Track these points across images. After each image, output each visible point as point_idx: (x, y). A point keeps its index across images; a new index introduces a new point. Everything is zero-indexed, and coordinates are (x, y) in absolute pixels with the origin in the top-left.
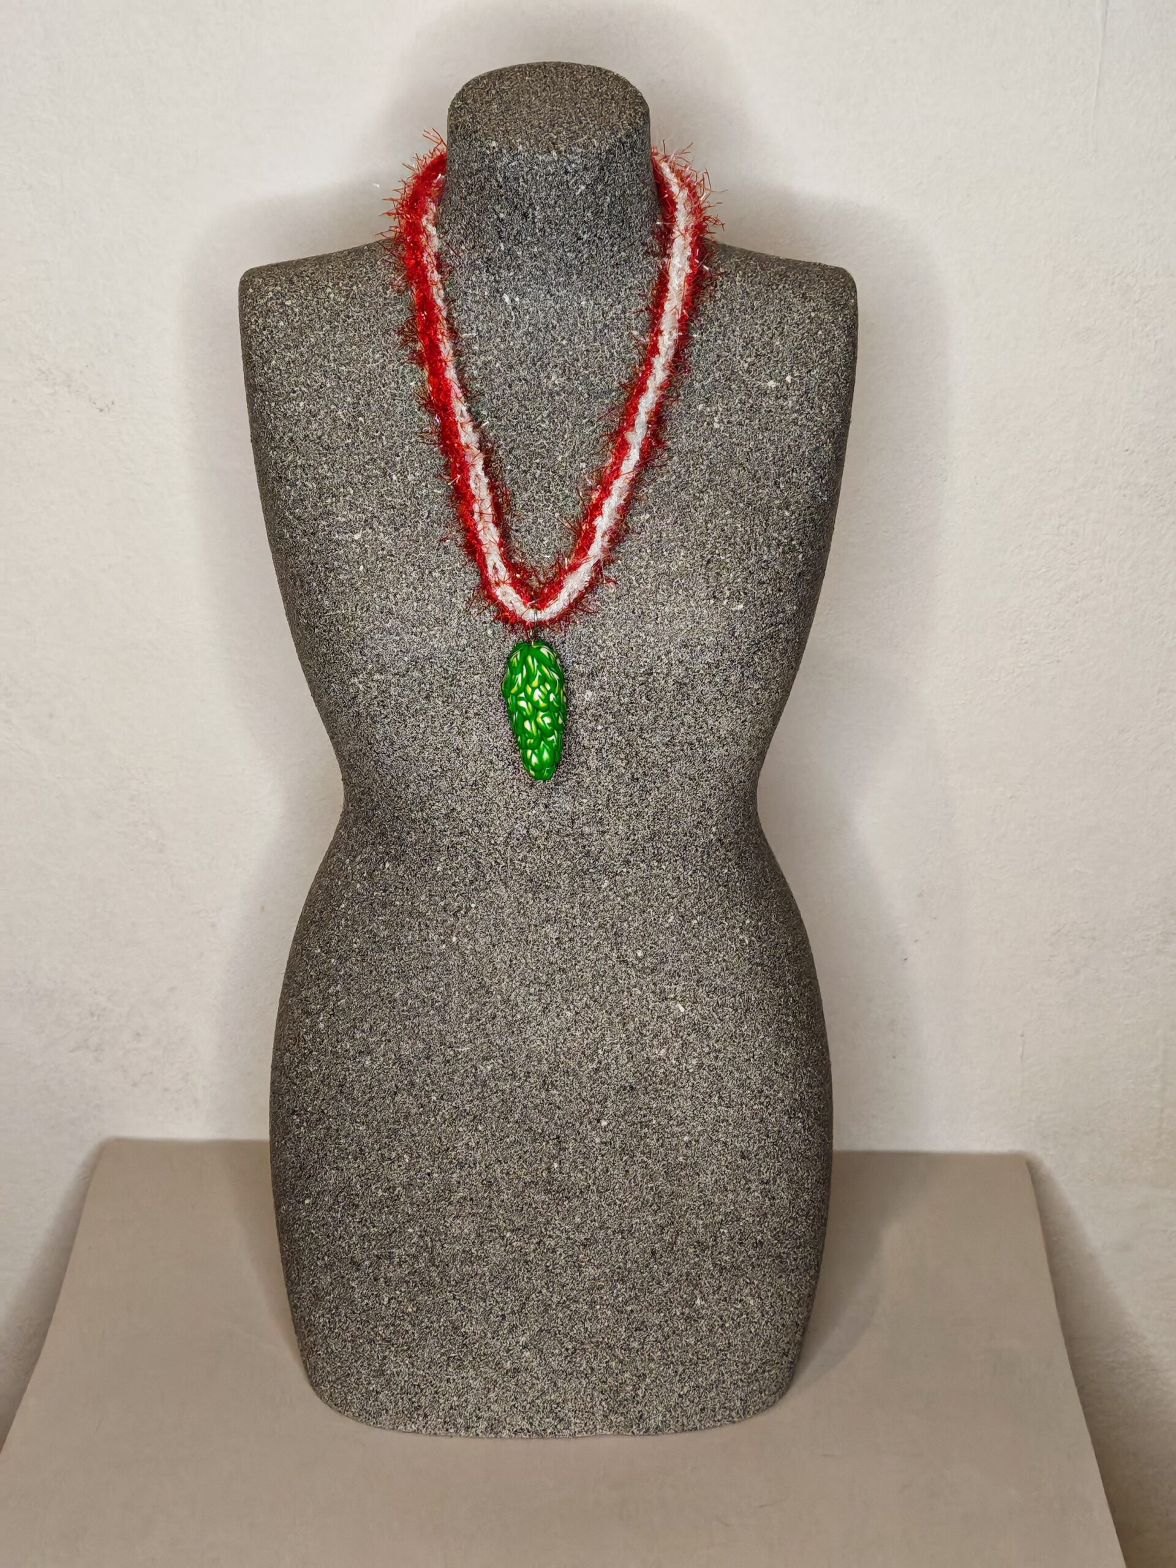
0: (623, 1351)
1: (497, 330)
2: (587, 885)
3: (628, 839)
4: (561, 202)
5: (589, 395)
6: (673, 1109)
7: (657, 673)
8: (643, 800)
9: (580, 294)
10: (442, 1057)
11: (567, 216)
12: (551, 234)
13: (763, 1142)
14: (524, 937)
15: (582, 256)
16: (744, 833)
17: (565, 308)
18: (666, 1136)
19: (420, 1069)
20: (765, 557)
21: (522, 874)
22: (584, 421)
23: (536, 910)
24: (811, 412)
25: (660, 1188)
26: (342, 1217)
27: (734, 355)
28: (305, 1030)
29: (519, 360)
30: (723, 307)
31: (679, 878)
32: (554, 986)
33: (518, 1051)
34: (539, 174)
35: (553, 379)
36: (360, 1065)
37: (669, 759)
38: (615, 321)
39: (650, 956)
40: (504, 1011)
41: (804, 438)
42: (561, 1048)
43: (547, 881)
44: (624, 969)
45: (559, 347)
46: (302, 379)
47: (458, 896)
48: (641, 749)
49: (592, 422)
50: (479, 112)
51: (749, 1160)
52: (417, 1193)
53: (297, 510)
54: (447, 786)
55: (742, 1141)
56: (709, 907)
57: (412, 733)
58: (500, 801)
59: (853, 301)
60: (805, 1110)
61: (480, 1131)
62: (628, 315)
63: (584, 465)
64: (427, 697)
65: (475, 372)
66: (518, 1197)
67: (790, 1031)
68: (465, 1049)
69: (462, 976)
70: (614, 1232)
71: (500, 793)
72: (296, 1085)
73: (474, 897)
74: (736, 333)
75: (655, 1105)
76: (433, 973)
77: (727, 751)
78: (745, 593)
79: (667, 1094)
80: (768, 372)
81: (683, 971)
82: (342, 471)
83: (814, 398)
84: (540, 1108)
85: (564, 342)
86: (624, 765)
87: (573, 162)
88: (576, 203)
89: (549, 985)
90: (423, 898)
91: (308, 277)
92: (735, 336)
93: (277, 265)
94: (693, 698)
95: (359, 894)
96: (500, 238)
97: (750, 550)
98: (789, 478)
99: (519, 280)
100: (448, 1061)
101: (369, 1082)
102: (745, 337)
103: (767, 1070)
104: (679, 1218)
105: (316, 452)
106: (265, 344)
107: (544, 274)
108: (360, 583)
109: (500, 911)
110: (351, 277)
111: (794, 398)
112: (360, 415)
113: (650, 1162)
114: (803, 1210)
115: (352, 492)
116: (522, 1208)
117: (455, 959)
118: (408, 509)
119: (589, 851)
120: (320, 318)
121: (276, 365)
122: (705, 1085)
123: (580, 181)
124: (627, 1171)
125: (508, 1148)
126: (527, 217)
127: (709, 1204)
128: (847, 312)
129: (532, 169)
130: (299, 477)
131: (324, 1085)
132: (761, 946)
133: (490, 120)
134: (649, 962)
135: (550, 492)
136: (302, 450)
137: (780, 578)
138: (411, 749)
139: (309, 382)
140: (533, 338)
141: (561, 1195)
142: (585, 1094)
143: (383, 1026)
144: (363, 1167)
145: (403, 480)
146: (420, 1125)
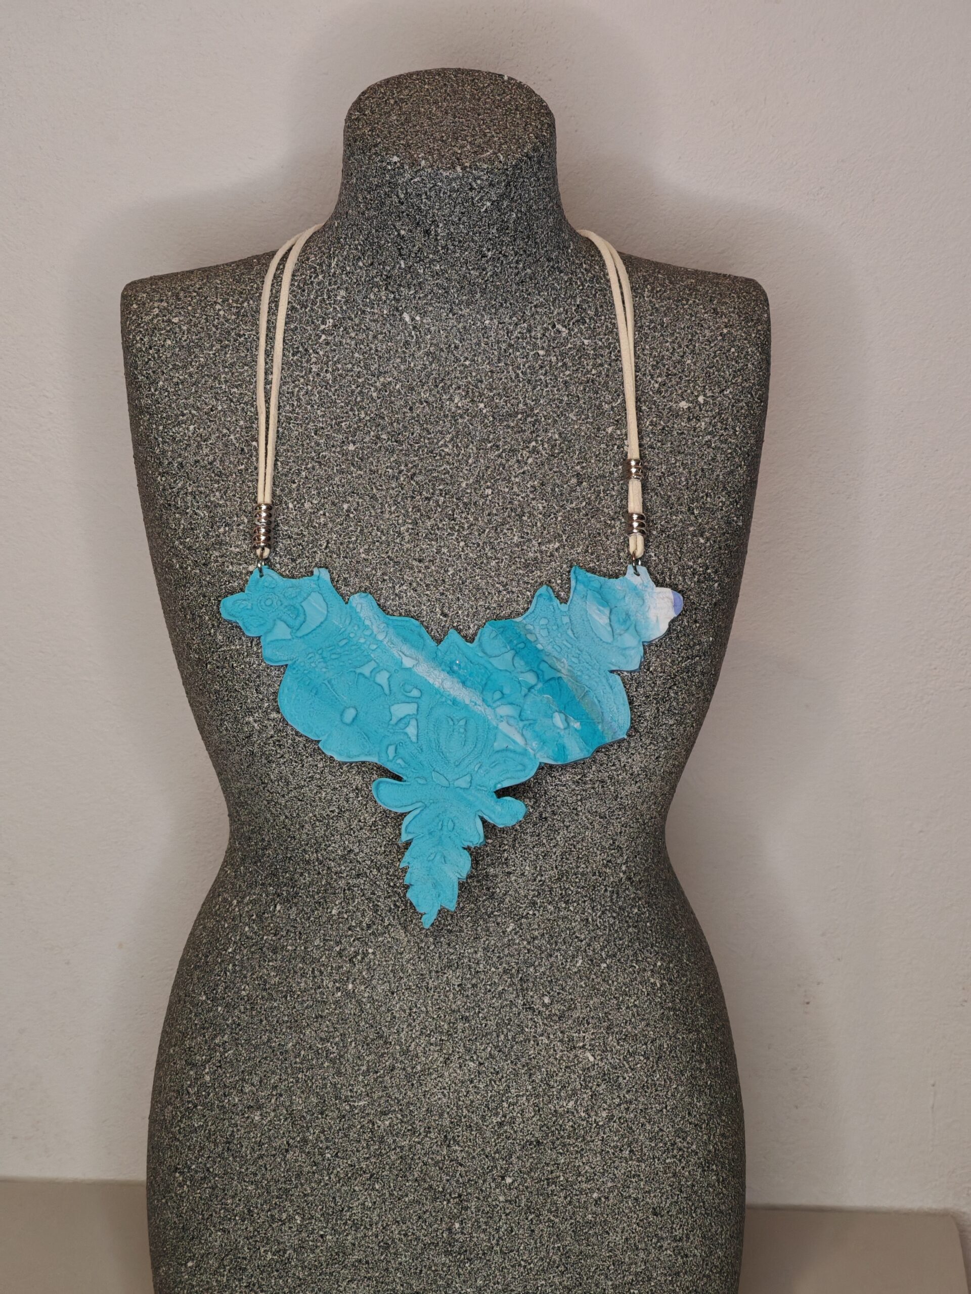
1: (397, 351)
2: (491, 929)
3: (535, 880)
4: (465, 219)
5: (494, 418)
6: (581, 1164)
8: (552, 839)
9: (483, 313)
10: (337, 1112)
11: (471, 233)
12: (455, 252)
13: (676, 1198)
14: (424, 984)
15: (486, 274)
16: (653, 870)
17: (468, 327)
18: (574, 1193)
19: (313, 1124)
22: (489, 445)
23: (437, 955)
24: (725, 434)
25: (568, 1248)
26: (227, 1280)
28: (189, 1083)
29: (421, 381)
31: (587, 920)
32: (456, 1036)
33: (418, 1105)
34: (443, 190)
35: (456, 401)
36: (250, 1120)
37: (579, 797)
38: (520, 340)
39: (558, 1002)
40: (404, 1063)
41: (718, 461)
42: (463, 1101)
43: (450, 925)
44: (530, 1017)
45: (462, 368)
46: (191, 401)
47: (354, 941)
48: (550, 788)
49: (498, 446)
50: (378, 124)
51: (662, 1216)
52: (308, 1256)
53: (188, 540)
54: (344, 826)
55: (655, 1196)
56: (619, 950)
57: (309, 773)
59: (766, 315)
60: (719, 1162)
61: (377, 1190)
62: (533, 334)
63: (489, 491)
65: (375, 395)
66: (417, 1259)
67: (703, 1079)
68: (362, 1103)
69: (359, 1026)
72: (179, 1140)
73: (372, 942)
75: (563, 1161)
76: (328, 1023)
77: (639, 787)
79: (576, 1148)
80: (680, 392)
81: (592, 1018)
82: (236, 498)
83: (728, 419)
84: (441, 1165)
85: (467, 363)
87: (479, 178)
88: (481, 220)
89: (451, 1035)
90: (317, 942)
91: (195, 292)
93: (161, 278)
95: (248, 938)
96: (400, 255)
98: (703, 503)
99: (419, 298)
100: (344, 1117)
101: (258, 1139)
102: (655, 357)
103: (680, 1121)
104: (587, 1279)
105: (208, 478)
106: (152, 363)
107: (446, 292)
109: (399, 956)
110: (242, 293)
111: (707, 420)
113: (557, 1220)
114: (716, 1267)
116: (421, 1271)
117: (351, 1008)
118: (306, 539)
119: (493, 893)
120: (210, 336)
121: (164, 386)
122: (615, 1139)
123: (486, 198)
124: (533, 1231)
125: (407, 1207)
126: (429, 234)
127: (619, 1263)
128: (759, 328)
129: (435, 185)
130: (189, 505)
131: (209, 1142)
132: (672, 989)
133: (390, 132)
134: (556, 1008)
135: (454, 520)
136: (192, 475)
137: (695, 609)
138: (308, 789)
139: (199, 404)
140: (435, 358)
141: (462, 1256)
142: (489, 1149)
143: (274, 1079)
144: (252, 1229)
145: (300, 508)
146: (313, 1184)
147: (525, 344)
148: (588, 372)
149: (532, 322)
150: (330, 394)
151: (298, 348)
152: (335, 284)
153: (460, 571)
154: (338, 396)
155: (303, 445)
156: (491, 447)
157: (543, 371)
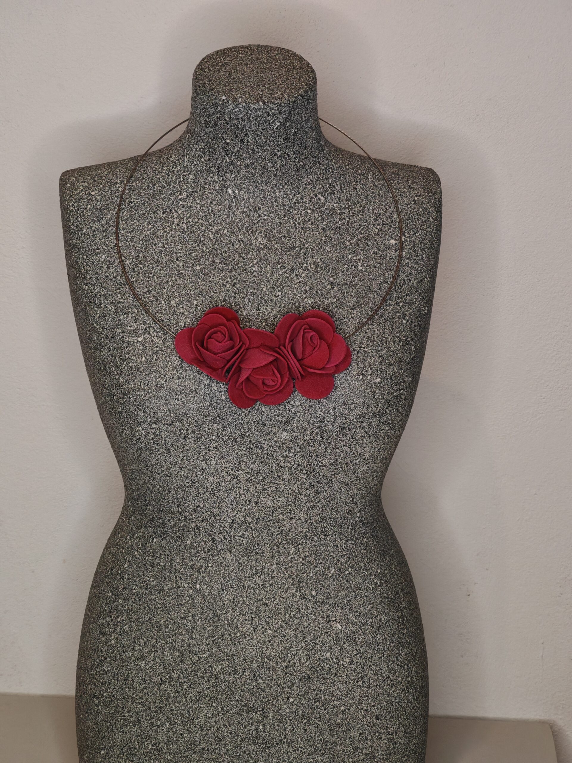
1: (224, 211)
2: (281, 552)
3: (307, 522)
4: (265, 133)
5: (282, 250)
6: (334, 690)
7: (328, 421)
8: (317, 498)
9: (275, 188)
10: (190, 661)
11: (268, 141)
12: (258, 152)
13: (389, 709)
14: (242, 584)
15: (277, 165)
16: (375, 516)
17: (266, 197)
18: (330, 707)
19: (176, 668)
20: (392, 349)
21: (240, 545)
22: (279, 266)
23: (249, 567)
24: (417, 259)
25: (326, 739)
26: (125, 761)
27: (369, 224)
28: (102, 645)
29: (238, 229)
30: (362, 195)
31: (337, 545)
32: (260, 615)
33: (238, 656)
34: (252, 116)
35: (259, 240)
36: (138, 666)
37: (333, 473)
38: (297, 204)
39: (320, 594)
40: (230, 631)
41: (413, 275)
42: (265, 653)
43: (256, 549)
44: (304, 603)
45: (263, 221)
46: (103, 241)
47: (200, 559)
48: (316, 468)
49: (284, 267)
50: (213, 77)
51: (381, 720)
52: (173, 746)
53: (102, 323)
54: (195, 492)
55: (377, 708)
56: (356, 563)
57: (174, 460)
58: (228, 500)
59: (439, 189)
60: (415, 688)
61: (214, 707)
62: (304, 200)
63: (280, 293)
64: (185, 438)
65: (211, 237)
66: (237, 748)
67: (405, 639)
68: (205, 655)
69: (203, 609)
71: (228, 496)
72: (96, 679)
73: (210, 560)
74: (370, 211)
75: (323, 688)
76: (185, 608)
77: (368, 467)
78: (381, 371)
79: (331, 681)
80: (390, 234)
81: (341, 603)
83: (418, 250)
84: (252, 691)
85: (266, 218)
86: (305, 477)
87: (273, 109)
88: (274, 133)
89: (258, 614)
90: (178, 560)
91: (104, 177)
92: (369, 213)
93: (83, 168)
94: (349, 436)
95: (136, 558)
96: (226, 154)
97: (383, 345)
98: (405, 299)
99: (237, 180)
100: (194, 663)
101: (144, 678)
102: (375, 213)
103: (392, 664)
104: (338, 758)
105: (113, 286)
106: (79, 219)
107: (253, 176)
108: (143, 368)
109: (227, 568)
111: (406, 250)
112: (140, 263)
113: (320, 723)
114: (413, 750)
115: (136, 311)
116: (240, 754)
117: (198, 599)
118: (172, 322)
119: (282, 530)
120: (113, 203)
121: (86, 232)
122: (354, 675)
123: (277, 120)
124: (306, 730)
125: (231, 717)
126: (243, 142)
127: (356, 748)
128: (436, 197)
129: (247, 113)
130: (102, 302)
131: (114, 679)
132: (387, 586)
133: (220, 82)
134: (319, 598)
135: (259, 310)
136: (104, 285)
137: (401, 362)
138: (173, 470)
139: (107, 243)
140: (247, 215)
141: (264, 745)
142: (280, 682)
143: (153, 642)
144: (139, 731)
145: (168, 304)
146: (176, 704)
147: (299, 207)
148: (337, 223)
149: (304, 193)
150: (185, 236)
151: (166, 209)
152: (187, 172)
154: (190, 237)
155: (169, 267)
156: (280, 267)
157: (310, 222)
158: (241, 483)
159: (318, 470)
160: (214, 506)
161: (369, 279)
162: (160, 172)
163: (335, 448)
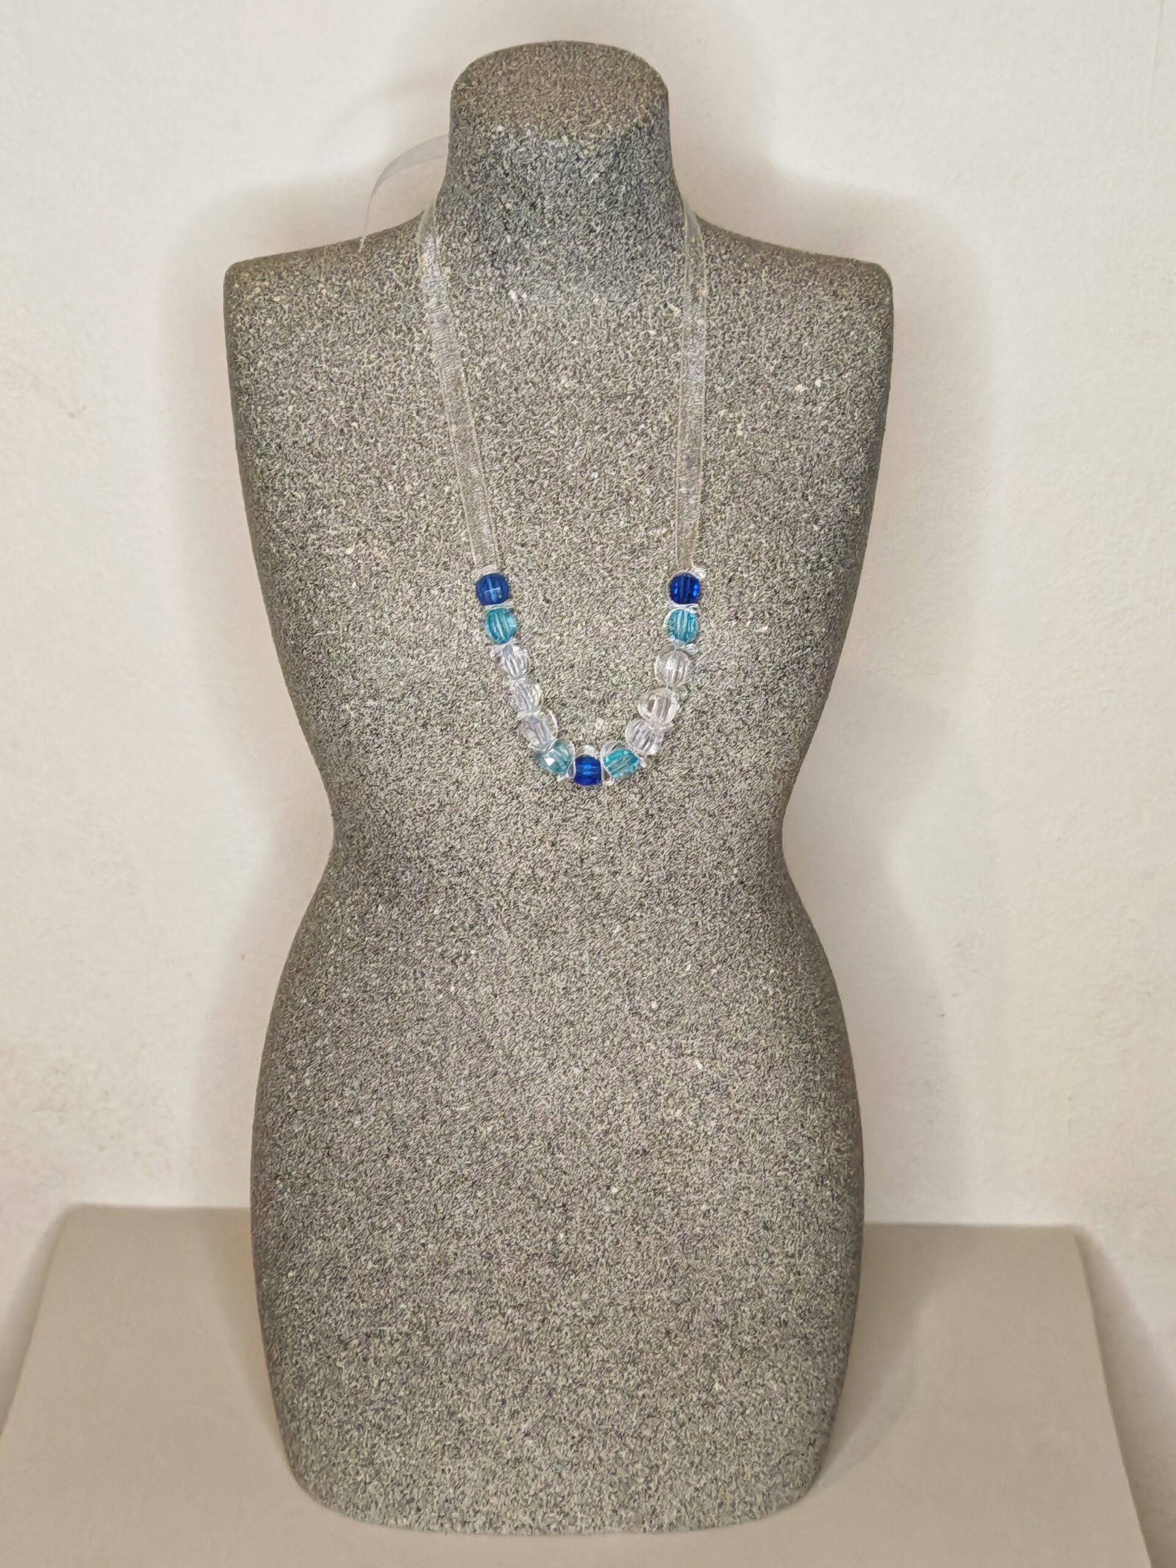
0: (634, 1440)
1: (502, 329)
2: (597, 931)
3: (642, 880)
4: (572, 190)
5: (601, 399)
6: (689, 1175)
8: (659, 838)
9: (592, 291)
10: (438, 1117)
11: (578, 206)
12: (562, 226)
13: (787, 1212)
14: (528, 987)
15: (595, 249)
16: (768, 875)
17: (576, 306)
18: (682, 1205)
19: (414, 1130)
20: (792, 575)
21: (526, 918)
22: (596, 428)
23: (542, 957)
24: (843, 419)
25: (676, 1261)
26: (329, 1291)
27: (759, 357)
28: (289, 1087)
29: (526, 361)
30: (748, 305)
31: (697, 923)
32: (560, 1040)
33: (522, 1110)
34: (549, 160)
35: (563, 382)
36: (349, 1125)
37: (687, 794)
38: (630, 320)
39: (666, 1007)
40: (506, 1068)
41: (834, 447)
42: (568, 1108)
43: (554, 925)
44: (636, 1022)
45: (570, 348)
46: (290, 381)
47: (456, 942)
48: (657, 783)
49: (605, 429)
50: (484, 94)
51: (773, 1231)
52: (409, 1265)
53: (285, 523)
54: (445, 821)
55: (765, 1210)
56: (730, 955)
57: (408, 764)
58: (504, 838)
59: (888, 299)
60: (834, 1177)
61: (479, 1198)
62: (644, 313)
63: (595, 475)
64: (424, 725)
65: (479, 375)
66: (520, 1270)
67: (818, 1091)
68: (464, 1108)
69: (461, 1029)
70: (625, 1309)
71: (503, 830)
72: (279, 1146)
73: (474, 943)
74: (761, 334)
75: (670, 1171)
76: (429, 1026)
77: (749, 784)
78: (770, 614)
79: (683, 1158)
80: (796, 375)
81: (701, 1024)
82: (334, 480)
83: (846, 404)
84: (545, 1173)
85: (575, 342)
86: (637, 799)
87: (585, 148)
88: (588, 192)
89: (556, 1039)
90: (419, 943)
91: (298, 271)
92: (760, 337)
94: (713, 727)
95: (349, 940)
96: (506, 229)
97: (775, 568)
98: (818, 489)
99: (526, 275)
100: (445, 1122)
101: (359, 1144)
102: (771, 338)
103: (792, 1133)
105: (306, 460)
106: (251, 343)
107: (553, 269)
108: (352, 601)
109: (502, 958)
110: (345, 272)
111: (824, 404)
112: (354, 419)
113: (664, 1232)
114: (831, 1286)
115: (344, 503)
116: (525, 1283)
117: (453, 1011)
118: (405, 522)
119: (599, 893)
120: (311, 315)
121: (263, 366)
122: (725, 1149)
123: (593, 169)
124: (639, 1243)
125: (510, 1216)
126: (535, 208)
127: (728, 1279)
128: (881, 311)
129: (541, 155)
130: (287, 486)
131: (309, 1148)
132: (786, 997)
133: (496, 103)
134: (664, 1014)
135: (559, 503)
136: (291, 457)
137: (808, 598)
138: (407, 781)
139: (298, 384)
140: (542, 338)
141: (567, 1268)
142: (594, 1158)
143: (375, 1083)
144: (352, 1237)
145: (400, 490)
146: (414, 1191)
147: (635, 324)
149: (643, 301)
150: (433, 374)
151: (401, 326)
153: (563, 556)
155: (404, 426)
156: (599, 429)
157: (654, 351)
158: (525, 808)
159: (660, 787)
160: (479, 848)
161: (755, 452)
162: (393, 263)
163: (689, 748)
